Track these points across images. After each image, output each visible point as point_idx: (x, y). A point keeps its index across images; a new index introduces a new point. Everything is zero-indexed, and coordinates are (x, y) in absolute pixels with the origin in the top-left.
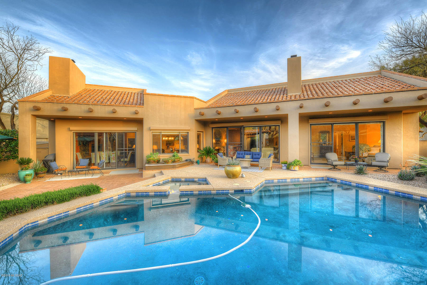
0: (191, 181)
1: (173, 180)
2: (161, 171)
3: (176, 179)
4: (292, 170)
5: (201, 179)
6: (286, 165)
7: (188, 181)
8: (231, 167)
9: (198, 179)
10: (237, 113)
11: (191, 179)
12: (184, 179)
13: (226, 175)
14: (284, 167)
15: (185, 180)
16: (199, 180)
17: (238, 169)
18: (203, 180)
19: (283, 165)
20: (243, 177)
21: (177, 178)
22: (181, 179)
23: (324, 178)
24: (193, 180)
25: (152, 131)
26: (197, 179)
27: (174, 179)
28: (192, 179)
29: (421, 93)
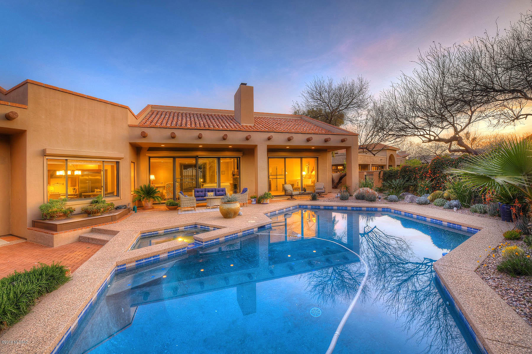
0: (175, 231)
1: (144, 236)
2: (91, 228)
3: (149, 234)
4: (265, 203)
5: (189, 227)
6: (256, 199)
7: (169, 232)
8: (232, 204)
9: (185, 226)
10: (200, 138)
11: (173, 228)
12: (163, 231)
13: (222, 215)
14: (254, 201)
15: (165, 232)
16: (186, 228)
17: (236, 206)
18: (191, 227)
19: (253, 200)
20: (241, 215)
21: (152, 232)
22: (157, 232)
23: (297, 206)
24: (177, 230)
25: (47, 158)
26: (184, 228)
27: (145, 234)
28: (175, 228)
29: (343, 137)
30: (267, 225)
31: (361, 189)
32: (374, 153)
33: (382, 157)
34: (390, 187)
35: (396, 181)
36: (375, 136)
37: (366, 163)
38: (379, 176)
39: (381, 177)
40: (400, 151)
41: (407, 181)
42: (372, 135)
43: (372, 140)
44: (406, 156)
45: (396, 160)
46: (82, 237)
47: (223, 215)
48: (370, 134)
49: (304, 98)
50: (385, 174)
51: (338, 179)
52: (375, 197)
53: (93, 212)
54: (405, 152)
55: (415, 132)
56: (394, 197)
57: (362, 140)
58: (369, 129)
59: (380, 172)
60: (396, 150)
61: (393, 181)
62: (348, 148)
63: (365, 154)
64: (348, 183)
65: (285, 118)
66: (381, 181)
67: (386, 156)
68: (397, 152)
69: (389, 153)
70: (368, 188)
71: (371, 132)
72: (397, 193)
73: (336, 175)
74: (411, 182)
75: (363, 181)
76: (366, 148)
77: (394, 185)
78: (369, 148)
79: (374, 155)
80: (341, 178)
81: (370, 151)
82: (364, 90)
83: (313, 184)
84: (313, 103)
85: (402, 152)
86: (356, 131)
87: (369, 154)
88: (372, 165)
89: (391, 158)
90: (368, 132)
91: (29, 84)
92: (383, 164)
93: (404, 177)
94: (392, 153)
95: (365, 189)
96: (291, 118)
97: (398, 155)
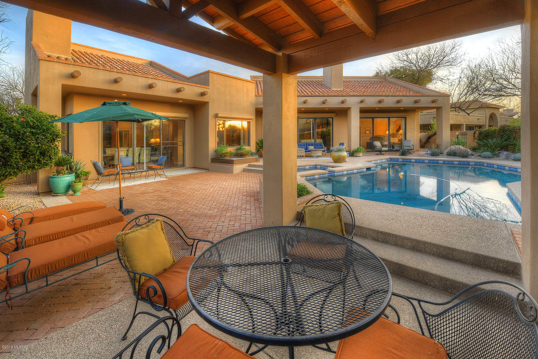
2: (248, 164)
6: (349, 152)
14: (348, 154)
20: (346, 162)
23: (389, 159)
25: (217, 119)
29: (434, 98)
30: (372, 167)
31: (453, 147)
32: (469, 112)
33: (480, 116)
34: (486, 145)
35: (492, 140)
36: (470, 95)
37: (458, 123)
38: (474, 136)
39: (476, 137)
40: (505, 109)
41: (506, 140)
42: (466, 94)
43: (466, 99)
44: (515, 115)
45: (499, 119)
46: (245, 169)
47: (333, 161)
48: (464, 93)
49: (389, 60)
50: (480, 134)
51: (426, 139)
52: (468, 154)
53: (245, 154)
54: (512, 110)
55: (516, 91)
56: (488, 153)
57: (454, 99)
58: (462, 88)
59: (475, 132)
60: (499, 108)
61: (489, 140)
62: (438, 109)
63: (457, 113)
64: (438, 142)
65: (369, 80)
66: (476, 141)
67: (486, 115)
68: (501, 110)
69: (488, 112)
70: (461, 146)
71: (466, 91)
72: (493, 151)
73: (424, 135)
74: (511, 141)
75: (455, 139)
76: (459, 107)
77: (490, 144)
78: (462, 107)
79: (469, 114)
80: (429, 138)
81: (464, 110)
82: (457, 47)
83: (399, 143)
84: (398, 64)
85: (508, 110)
86: (448, 91)
87: (462, 113)
88: (466, 125)
89: (492, 117)
90: (462, 90)
91: (210, 73)
92: (481, 124)
93: (502, 136)
94: (492, 111)
95: (457, 146)
96: (375, 80)
97: (502, 114)
